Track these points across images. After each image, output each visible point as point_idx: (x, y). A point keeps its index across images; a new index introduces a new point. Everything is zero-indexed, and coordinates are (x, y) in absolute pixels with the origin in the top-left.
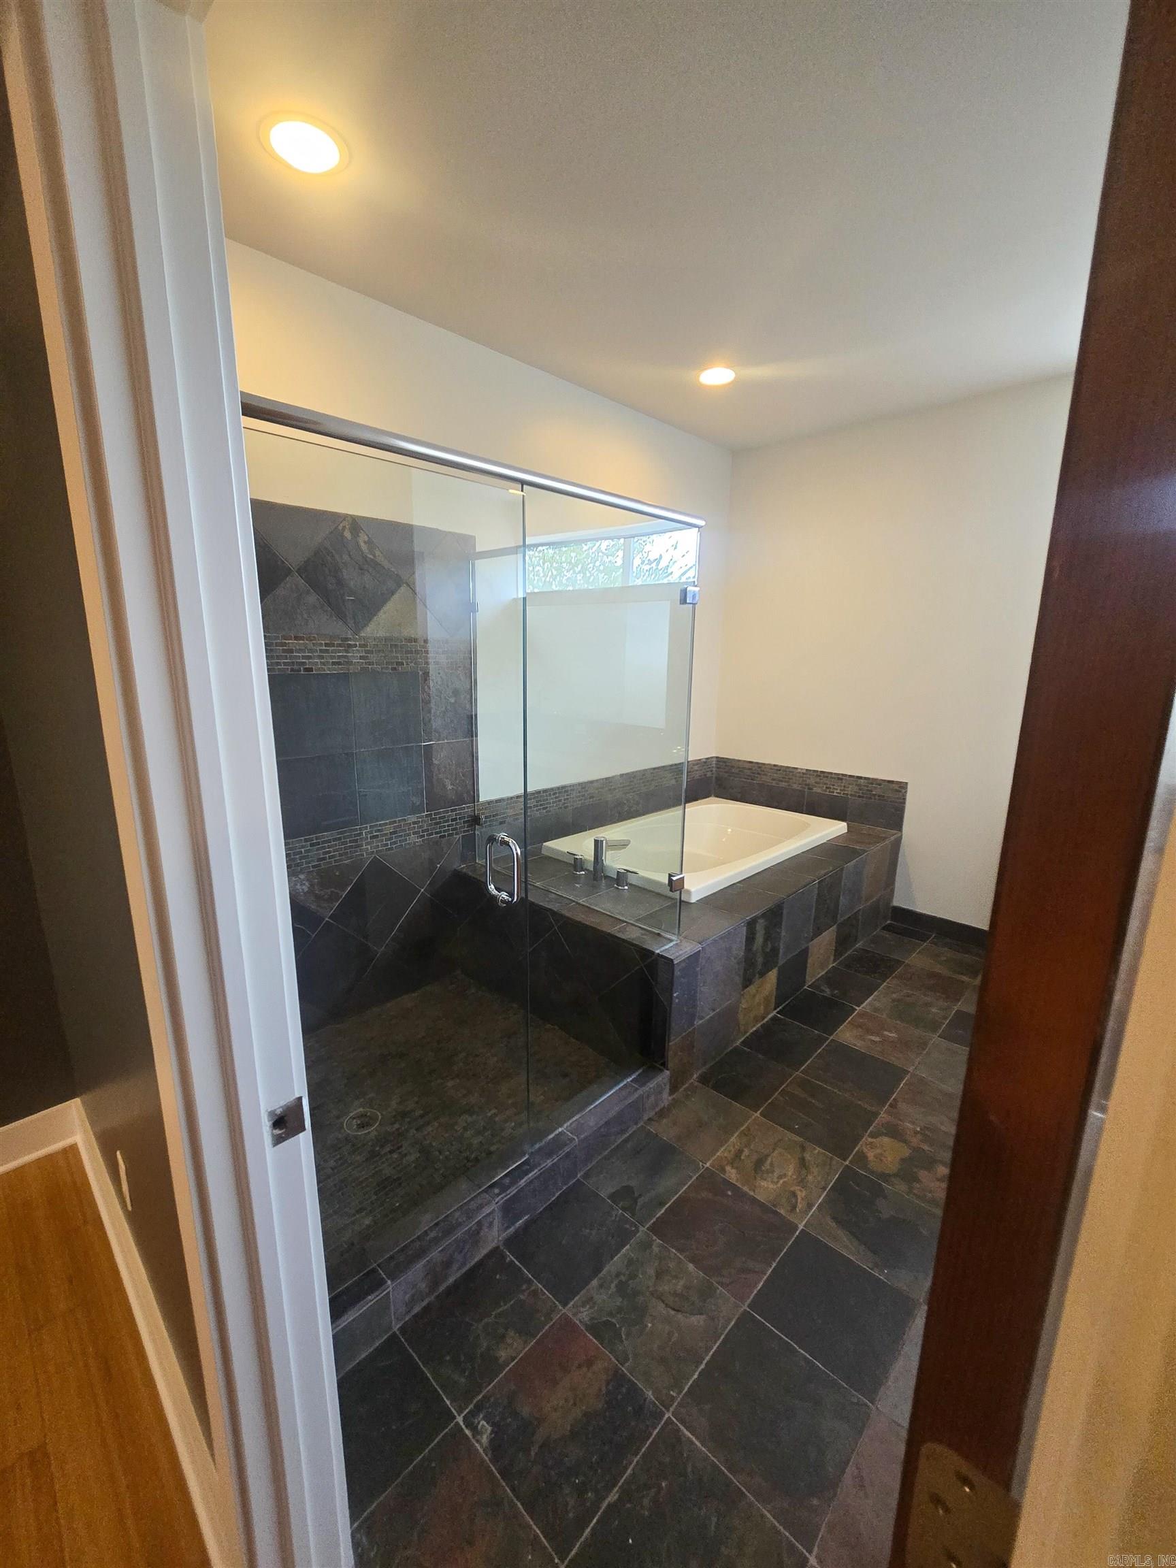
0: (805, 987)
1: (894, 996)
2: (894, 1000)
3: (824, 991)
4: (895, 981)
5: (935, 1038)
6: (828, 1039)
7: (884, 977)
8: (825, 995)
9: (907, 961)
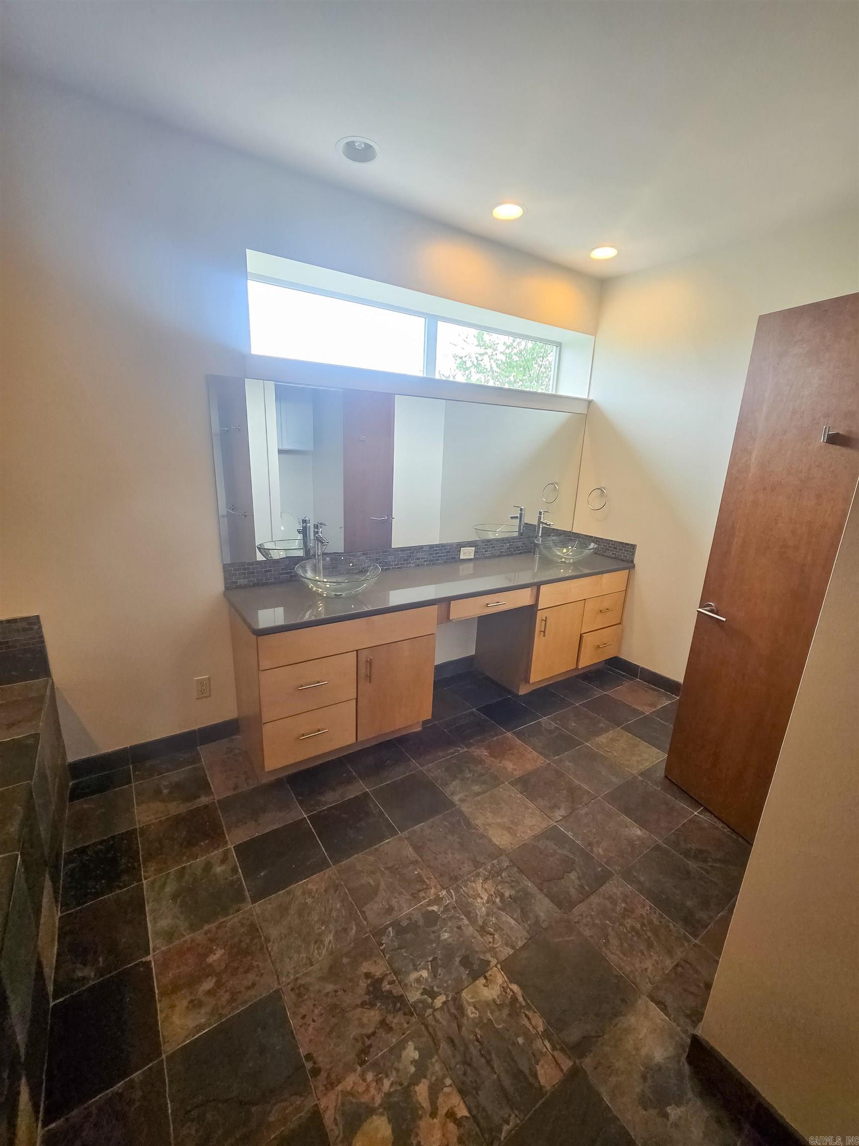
0: (52, 1004)
1: (168, 889)
2: (174, 897)
3: (84, 978)
4: (152, 867)
5: (255, 909)
6: (162, 1060)
7: (134, 872)
8: (91, 983)
9: (137, 826)
